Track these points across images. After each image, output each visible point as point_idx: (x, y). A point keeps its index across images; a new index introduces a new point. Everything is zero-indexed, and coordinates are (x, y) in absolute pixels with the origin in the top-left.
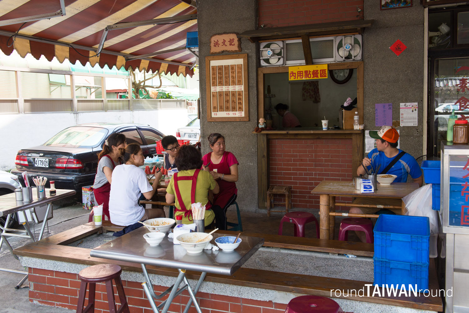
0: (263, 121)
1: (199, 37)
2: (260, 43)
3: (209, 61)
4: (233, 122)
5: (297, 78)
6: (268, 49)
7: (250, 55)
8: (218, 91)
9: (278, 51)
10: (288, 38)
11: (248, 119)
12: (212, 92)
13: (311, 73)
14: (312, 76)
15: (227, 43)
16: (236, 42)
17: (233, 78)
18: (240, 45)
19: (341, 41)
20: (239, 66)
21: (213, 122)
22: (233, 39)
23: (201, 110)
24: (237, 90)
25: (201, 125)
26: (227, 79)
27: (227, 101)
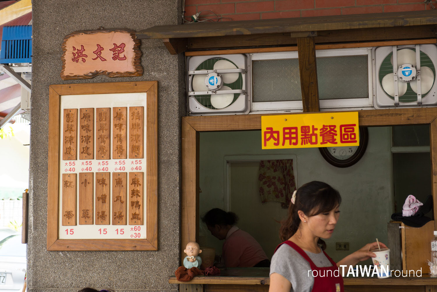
0: (195, 252)
1: (34, 37)
2: (187, 57)
3: (58, 96)
4: (116, 251)
5: (283, 144)
6: (210, 71)
7: (164, 84)
8: (78, 171)
9: (233, 78)
10: (256, 47)
11: (156, 246)
12: (64, 175)
13: (318, 132)
14: (320, 139)
15: (107, 54)
16: (129, 51)
17: (120, 140)
18: (140, 59)
19: (389, 58)
20: (136, 112)
21: (62, 251)
22: (123, 45)
23: (31, 219)
24: (128, 170)
25: (29, 260)
26: (104, 142)
27: (103, 199)
